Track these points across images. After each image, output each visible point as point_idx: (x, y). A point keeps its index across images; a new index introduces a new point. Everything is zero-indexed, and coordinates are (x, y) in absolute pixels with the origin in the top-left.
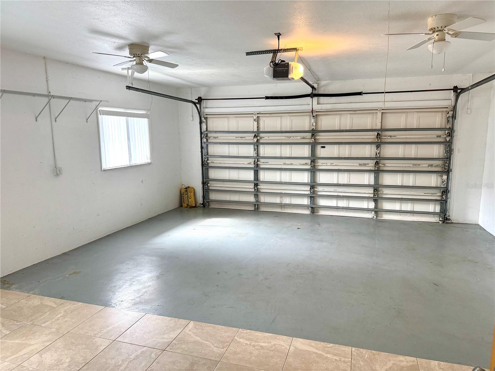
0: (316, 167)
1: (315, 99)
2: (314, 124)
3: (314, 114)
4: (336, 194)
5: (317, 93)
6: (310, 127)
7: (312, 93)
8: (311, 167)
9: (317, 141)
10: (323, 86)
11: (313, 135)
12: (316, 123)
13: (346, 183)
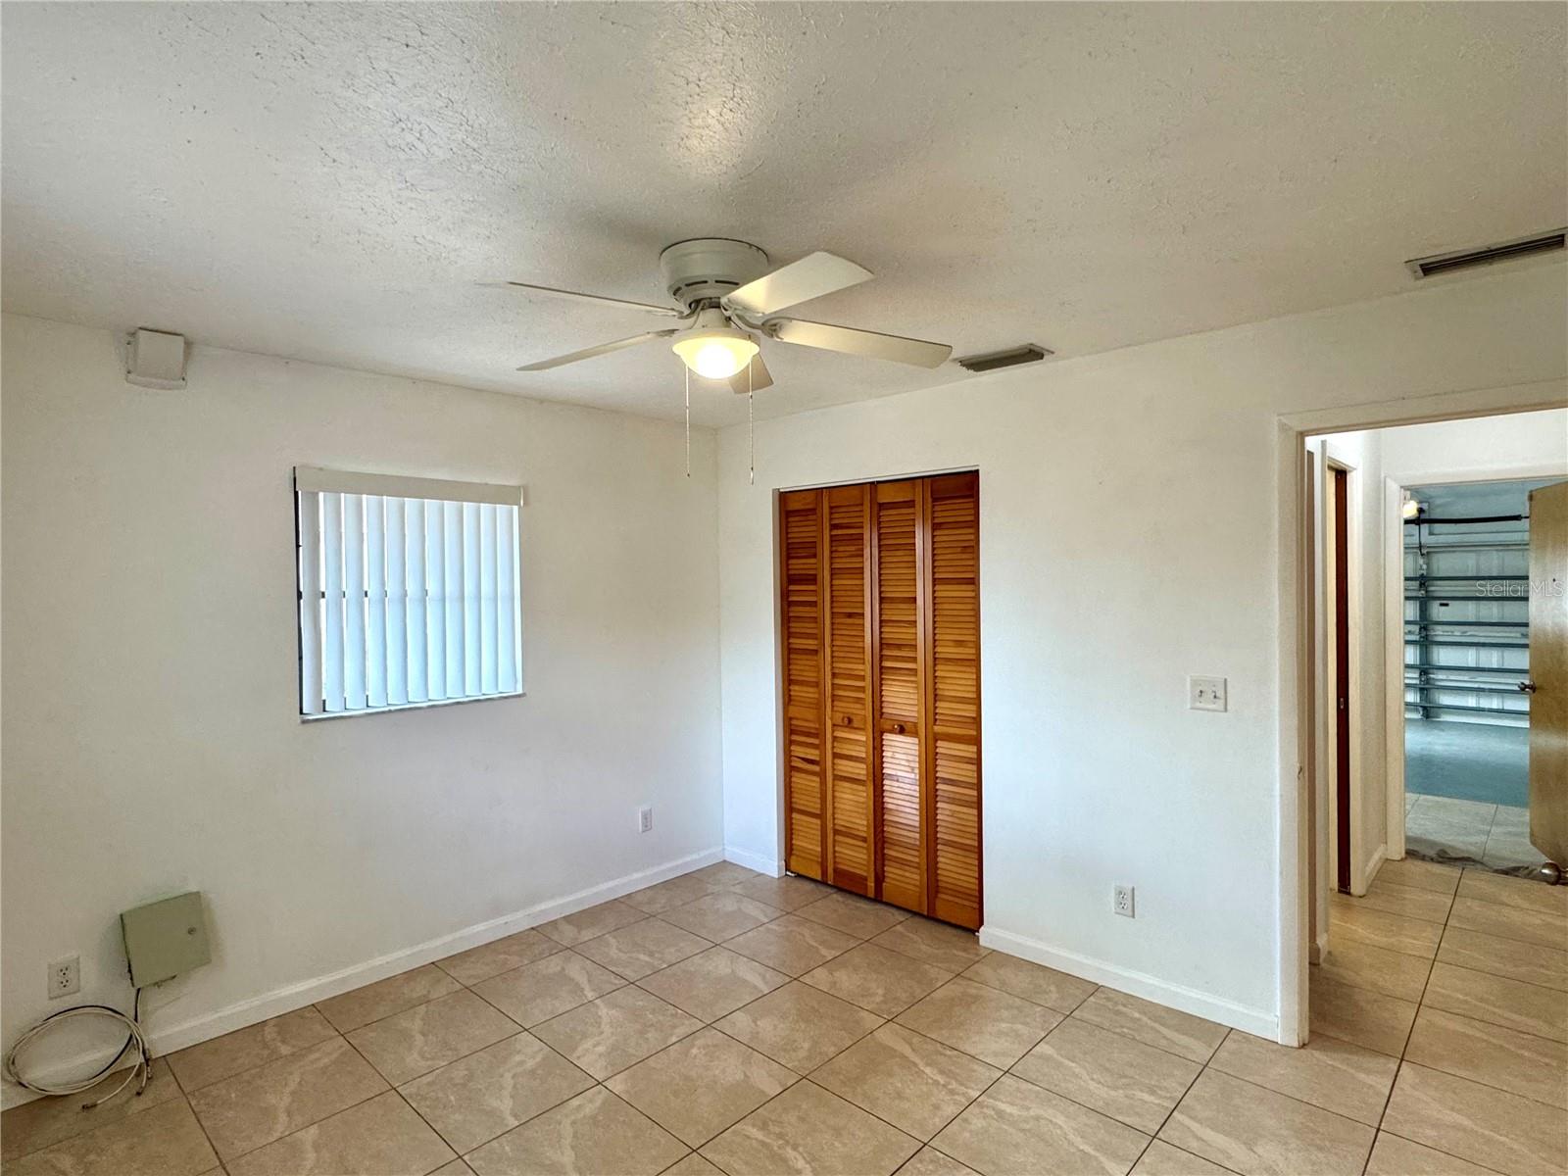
0: (1430, 639)
1: (1425, 528)
2: (1425, 567)
3: (1424, 551)
4: (1476, 686)
5: (1427, 518)
6: (1415, 570)
7: (1419, 517)
8: (1421, 637)
9: (1431, 594)
10: (1439, 506)
11: (1422, 585)
12: (1428, 564)
13: (1495, 666)
